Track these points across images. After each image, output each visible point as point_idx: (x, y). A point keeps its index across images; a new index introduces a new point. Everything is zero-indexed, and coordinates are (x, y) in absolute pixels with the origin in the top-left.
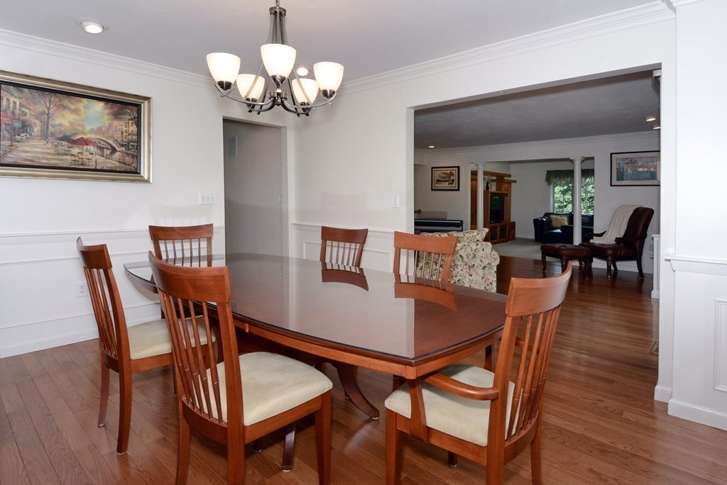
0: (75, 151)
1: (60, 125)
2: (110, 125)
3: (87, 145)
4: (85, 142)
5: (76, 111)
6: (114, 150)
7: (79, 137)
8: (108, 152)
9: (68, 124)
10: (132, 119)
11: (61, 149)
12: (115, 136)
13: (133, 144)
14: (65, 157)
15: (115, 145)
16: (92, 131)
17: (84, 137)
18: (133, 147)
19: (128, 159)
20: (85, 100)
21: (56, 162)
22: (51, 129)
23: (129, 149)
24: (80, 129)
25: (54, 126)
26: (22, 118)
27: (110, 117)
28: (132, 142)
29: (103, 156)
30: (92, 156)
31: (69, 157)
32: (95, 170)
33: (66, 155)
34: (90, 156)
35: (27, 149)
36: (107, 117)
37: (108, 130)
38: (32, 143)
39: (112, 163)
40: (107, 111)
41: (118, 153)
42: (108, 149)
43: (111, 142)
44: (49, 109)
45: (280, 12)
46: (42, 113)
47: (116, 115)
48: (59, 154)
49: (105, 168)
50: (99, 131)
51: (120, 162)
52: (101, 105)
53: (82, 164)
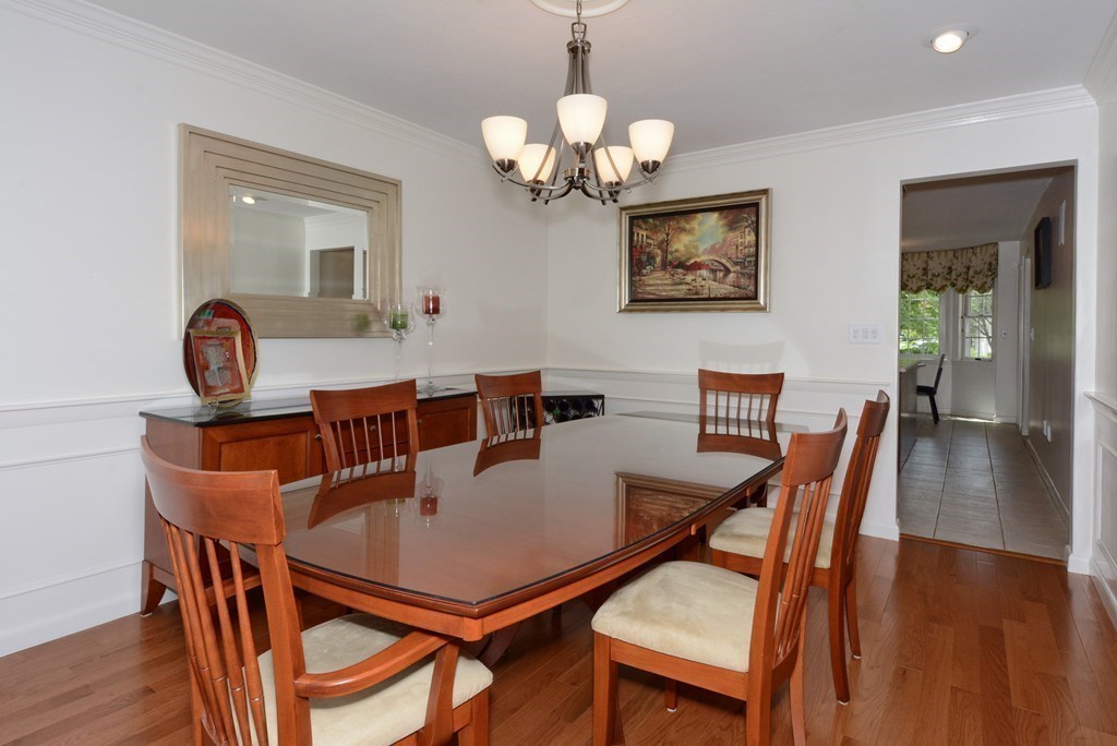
0: (689, 278)
1: (676, 251)
2: (725, 240)
3: (700, 269)
4: (697, 266)
5: (690, 232)
6: (727, 271)
7: (692, 261)
8: (722, 274)
9: (683, 249)
10: (749, 226)
11: (677, 278)
12: (729, 253)
13: (748, 259)
14: (680, 287)
15: (728, 265)
16: (706, 252)
17: (698, 260)
18: (750, 265)
19: (743, 281)
20: (699, 216)
21: (673, 293)
22: (670, 257)
23: (745, 267)
24: (693, 251)
25: (671, 253)
26: (648, 250)
27: (726, 229)
28: (749, 256)
29: (715, 280)
30: (705, 282)
31: (683, 287)
32: (709, 299)
33: (681, 284)
34: (703, 283)
35: (651, 282)
36: (721, 230)
37: (723, 246)
38: (655, 275)
39: (724, 289)
40: (721, 223)
41: (732, 275)
42: (721, 271)
43: (724, 261)
44: (668, 235)
45: (583, 48)
46: (662, 242)
47: (732, 226)
48: (676, 284)
49: (719, 296)
50: (713, 250)
51: (734, 286)
52: (715, 215)
53: (696, 294)
